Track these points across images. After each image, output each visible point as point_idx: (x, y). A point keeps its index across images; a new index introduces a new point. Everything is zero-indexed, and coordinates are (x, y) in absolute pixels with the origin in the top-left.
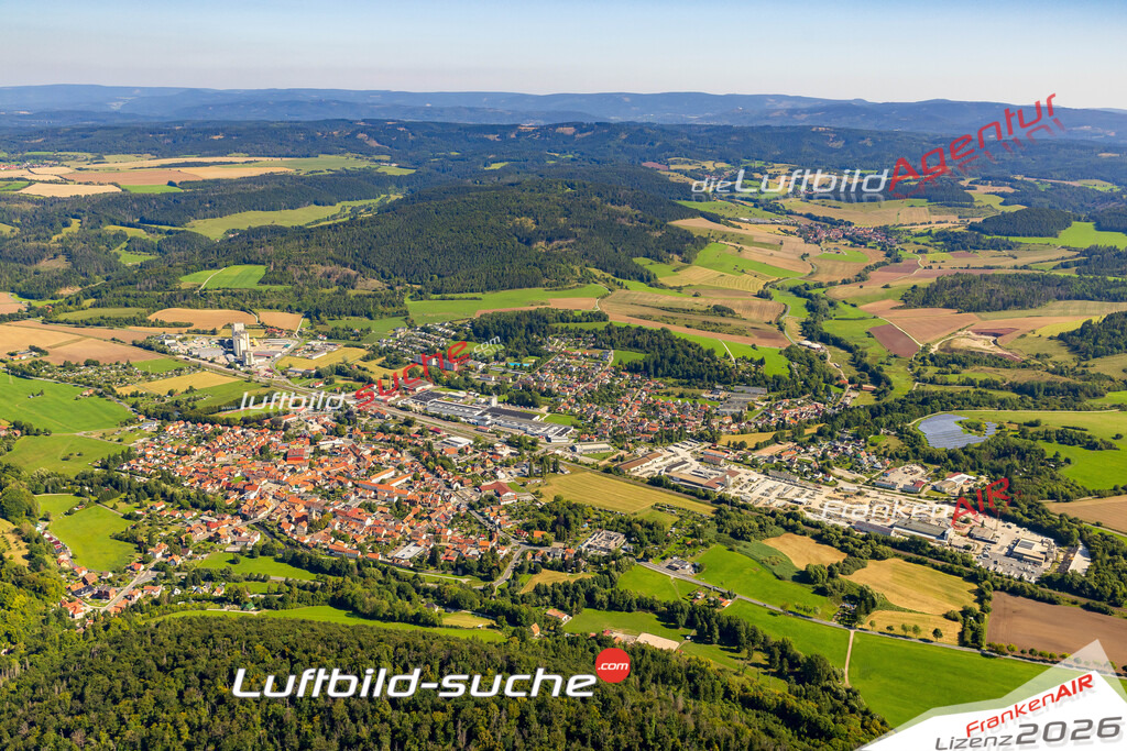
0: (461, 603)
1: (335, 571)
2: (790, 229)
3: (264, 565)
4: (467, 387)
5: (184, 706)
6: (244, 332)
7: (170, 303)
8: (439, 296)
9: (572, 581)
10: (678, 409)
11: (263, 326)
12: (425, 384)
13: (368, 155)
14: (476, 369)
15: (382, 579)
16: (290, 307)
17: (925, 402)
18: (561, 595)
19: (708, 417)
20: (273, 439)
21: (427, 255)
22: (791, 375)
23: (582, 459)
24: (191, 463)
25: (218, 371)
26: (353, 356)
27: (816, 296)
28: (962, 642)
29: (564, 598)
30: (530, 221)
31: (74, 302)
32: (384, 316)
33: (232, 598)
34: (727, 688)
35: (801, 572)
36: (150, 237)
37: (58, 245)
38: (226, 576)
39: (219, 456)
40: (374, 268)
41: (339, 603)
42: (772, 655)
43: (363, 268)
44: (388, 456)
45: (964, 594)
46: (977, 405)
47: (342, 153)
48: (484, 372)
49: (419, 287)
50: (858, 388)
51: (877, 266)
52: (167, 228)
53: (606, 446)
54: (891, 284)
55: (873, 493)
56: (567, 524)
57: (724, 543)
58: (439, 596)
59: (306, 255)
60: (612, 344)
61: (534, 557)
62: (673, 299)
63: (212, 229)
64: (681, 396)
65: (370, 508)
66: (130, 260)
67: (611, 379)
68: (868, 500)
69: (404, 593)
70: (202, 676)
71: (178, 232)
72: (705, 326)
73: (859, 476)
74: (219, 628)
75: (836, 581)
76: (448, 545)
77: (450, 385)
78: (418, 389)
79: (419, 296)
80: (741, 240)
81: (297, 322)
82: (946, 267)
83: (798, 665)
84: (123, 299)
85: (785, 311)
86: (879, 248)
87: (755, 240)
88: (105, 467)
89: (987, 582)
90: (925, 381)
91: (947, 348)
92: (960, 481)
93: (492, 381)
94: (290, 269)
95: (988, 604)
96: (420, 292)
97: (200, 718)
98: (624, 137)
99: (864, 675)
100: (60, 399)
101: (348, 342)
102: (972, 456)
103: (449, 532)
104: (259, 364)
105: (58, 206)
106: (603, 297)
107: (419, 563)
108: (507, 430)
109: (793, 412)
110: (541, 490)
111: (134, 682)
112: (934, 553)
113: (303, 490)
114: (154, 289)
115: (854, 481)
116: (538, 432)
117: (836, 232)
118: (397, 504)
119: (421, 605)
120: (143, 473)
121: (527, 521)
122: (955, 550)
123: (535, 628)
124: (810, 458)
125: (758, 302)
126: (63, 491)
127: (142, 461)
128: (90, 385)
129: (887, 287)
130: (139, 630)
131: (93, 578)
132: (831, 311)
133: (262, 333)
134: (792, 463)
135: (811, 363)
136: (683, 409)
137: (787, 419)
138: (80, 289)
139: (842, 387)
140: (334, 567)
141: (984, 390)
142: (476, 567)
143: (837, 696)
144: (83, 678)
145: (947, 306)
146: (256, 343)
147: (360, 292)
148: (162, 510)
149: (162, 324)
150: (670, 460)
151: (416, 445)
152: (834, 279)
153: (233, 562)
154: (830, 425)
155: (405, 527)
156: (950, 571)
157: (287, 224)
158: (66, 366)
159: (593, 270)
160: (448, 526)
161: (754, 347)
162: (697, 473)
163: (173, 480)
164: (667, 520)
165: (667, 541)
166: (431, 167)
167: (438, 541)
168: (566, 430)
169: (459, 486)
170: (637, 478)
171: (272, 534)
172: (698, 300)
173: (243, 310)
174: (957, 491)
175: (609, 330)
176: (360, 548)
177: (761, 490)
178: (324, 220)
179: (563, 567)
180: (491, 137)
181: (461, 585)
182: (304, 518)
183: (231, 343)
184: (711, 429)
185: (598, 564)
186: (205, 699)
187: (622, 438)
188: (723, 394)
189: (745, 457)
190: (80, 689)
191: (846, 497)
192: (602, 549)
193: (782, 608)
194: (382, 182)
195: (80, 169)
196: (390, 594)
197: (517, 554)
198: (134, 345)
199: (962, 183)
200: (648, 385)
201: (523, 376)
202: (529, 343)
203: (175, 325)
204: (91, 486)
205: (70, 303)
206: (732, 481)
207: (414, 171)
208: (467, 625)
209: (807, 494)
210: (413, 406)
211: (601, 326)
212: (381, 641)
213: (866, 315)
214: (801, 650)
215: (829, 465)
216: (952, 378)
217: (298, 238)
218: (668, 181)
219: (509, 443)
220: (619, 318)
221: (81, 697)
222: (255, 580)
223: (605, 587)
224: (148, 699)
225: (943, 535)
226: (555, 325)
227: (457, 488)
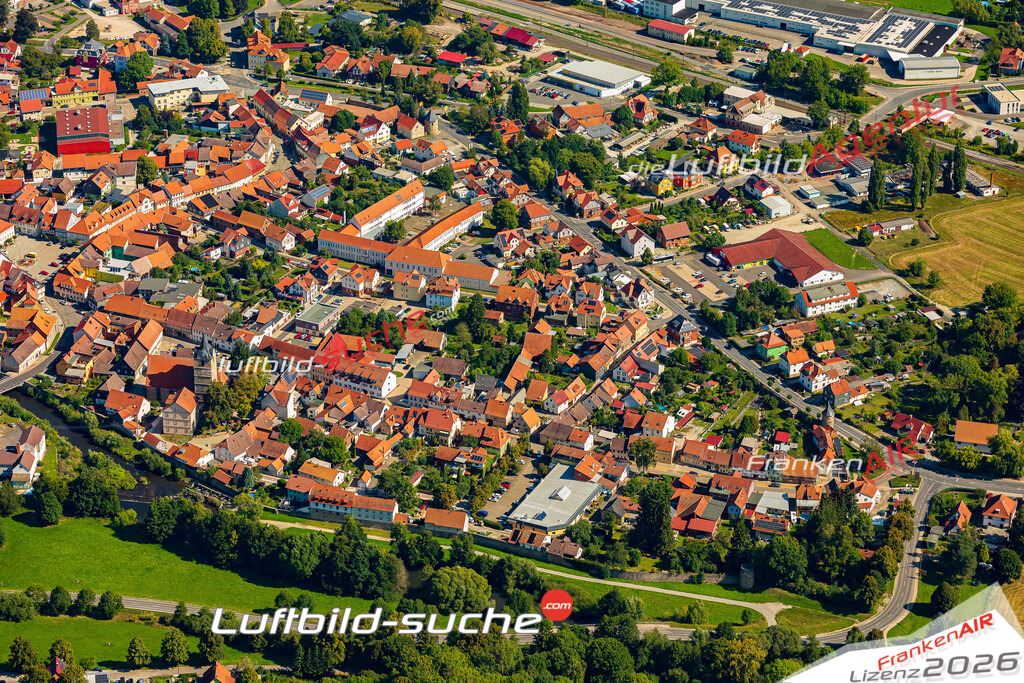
44: (384, 132)
61: (977, 518)
76: (677, 470)
108: (747, 33)
113: (144, 265)
116: (851, 40)
121: (909, 376)
151: (466, 93)
160: (663, 399)
168: (944, 32)
169: (650, 244)
219: (766, 80)
227: (647, 254)
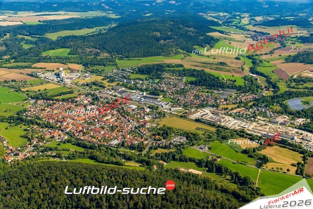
0: (132, 159)
1: (91, 148)
2: (248, 36)
3: (68, 146)
4: (136, 89)
5: (41, 188)
6: (63, 71)
7: (39, 61)
8: (127, 59)
9: (168, 152)
10: (206, 97)
11: (69, 69)
12: (122, 88)
13: (105, 11)
14: (139, 83)
15: (106, 151)
16: (78, 62)
17: (290, 94)
18: (164, 157)
19: (216, 99)
20: (72, 105)
21: (124, 45)
22: (245, 85)
23: (173, 113)
24: (45, 113)
25: (55, 83)
26: (99, 79)
27: (256, 59)
28: (297, 173)
29: (165, 157)
30: (159, 33)
31: (8, 61)
32: (109, 65)
33: (58, 156)
34: (216, 186)
35: (244, 150)
36: (33, 39)
37: (2, 42)
38: (56, 149)
39: (54, 111)
40: (106, 50)
41: (92, 158)
42: (232, 176)
43: (102, 50)
44: (109, 111)
45: (299, 158)
46: (308, 96)
47: (96, 11)
48: (142, 84)
49: (121, 56)
50: (268, 90)
51: (278, 48)
52: (38, 36)
53: (181, 109)
54: (281, 55)
55: (270, 125)
56: (167, 134)
57: (219, 140)
58: (124, 156)
59: (84, 45)
60: (185, 75)
61: (156, 144)
62: (206, 60)
63: (53, 36)
64: (207, 92)
65: (103, 128)
66: (26, 47)
67: (184, 87)
68: (268, 127)
69: (113, 155)
70: (47, 179)
71: (42, 37)
72: (217, 69)
73: (266, 119)
74: (53, 164)
75: (255, 153)
76: (128, 140)
77: (130, 88)
78: (120, 90)
79: (121, 59)
80: (231, 39)
81: (80, 67)
82: (301, 49)
83: (241, 180)
84: (24, 60)
85: (244, 64)
86: (278, 42)
87: (236, 40)
88: (18, 114)
89: (307, 154)
90: (291, 87)
91: (299, 76)
92: (300, 121)
93: (144, 87)
94: (78, 50)
95: (307, 161)
96: (121, 57)
97: (46, 192)
98: (192, 4)
99: (263, 183)
100: (3, 92)
101: (97, 74)
102: (305, 112)
103: (128, 136)
104: (68, 81)
105: (2, 29)
106: (182, 59)
107: (118, 146)
108: (149, 103)
109: (245, 98)
110: (159, 123)
111: (26, 181)
112: (290, 144)
113: (81, 122)
114: (34, 56)
115: (264, 121)
116: (159, 104)
117: (264, 37)
118: (112, 126)
119: (118, 159)
120: (30, 116)
121: (154, 133)
122: (297, 143)
123: (155, 166)
124: (250, 113)
125: (236, 61)
126: (4, 122)
127: (29, 112)
128: (13, 88)
129: (280, 55)
130: (28, 165)
131: (14, 149)
132: (260, 64)
133: (69, 71)
134: (243, 115)
135: (252, 81)
136: (208, 97)
137: (243, 100)
138: (10, 56)
139: (262, 89)
140: (91, 146)
141: (311, 91)
142: (137, 147)
143: (253, 189)
144: (10, 179)
145: (301, 62)
146: (67, 74)
147: (101, 57)
148: (36, 128)
149: (37, 68)
150: (202, 114)
151: (119, 108)
152: (262, 53)
153: (59, 145)
154: (257, 102)
155: (114, 134)
156: (294, 150)
157: (77, 35)
158: (6, 82)
159: (179, 50)
160: (128, 134)
161: (233, 76)
162: (211, 118)
163: (40, 119)
164: (200, 133)
165: (200, 139)
166: (126, 15)
167: (125, 139)
168: (168, 103)
169: (132, 121)
170: (191, 119)
171: (71, 136)
172: (215, 60)
173: (63, 63)
174: (299, 124)
175: (184, 70)
176: (99, 141)
177: (232, 123)
178: (90, 33)
179: (165, 147)
180: (147, 5)
181: (132, 153)
182: (81, 131)
183: (59, 75)
184: (217, 103)
185: (176, 147)
186: (48, 186)
187: (187, 106)
188: (221, 92)
189: (228, 112)
190: (9, 183)
191: (261, 126)
192: (178, 142)
193: (237, 161)
194: (110, 20)
195: (10, 16)
196: (108, 155)
197: (150, 143)
198: (27, 75)
199: (309, 19)
200: (196, 89)
201: (154, 85)
202: (157, 74)
203: (41, 68)
204: (13, 120)
205: (7, 61)
206: (223, 120)
207: (120, 17)
208: (133, 165)
209: (248, 125)
210: (118, 95)
211: (181, 69)
212: (104, 169)
213: (272, 65)
214: (242, 175)
215: (256, 115)
216: (300, 86)
217: (81, 40)
218: (207, 19)
219: (149, 107)
220: (187, 66)
221: (9, 185)
222: (65, 150)
223: (179, 154)
224: (30, 186)
225: (293, 139)
226: (166, 69)
227: (131, 122)
